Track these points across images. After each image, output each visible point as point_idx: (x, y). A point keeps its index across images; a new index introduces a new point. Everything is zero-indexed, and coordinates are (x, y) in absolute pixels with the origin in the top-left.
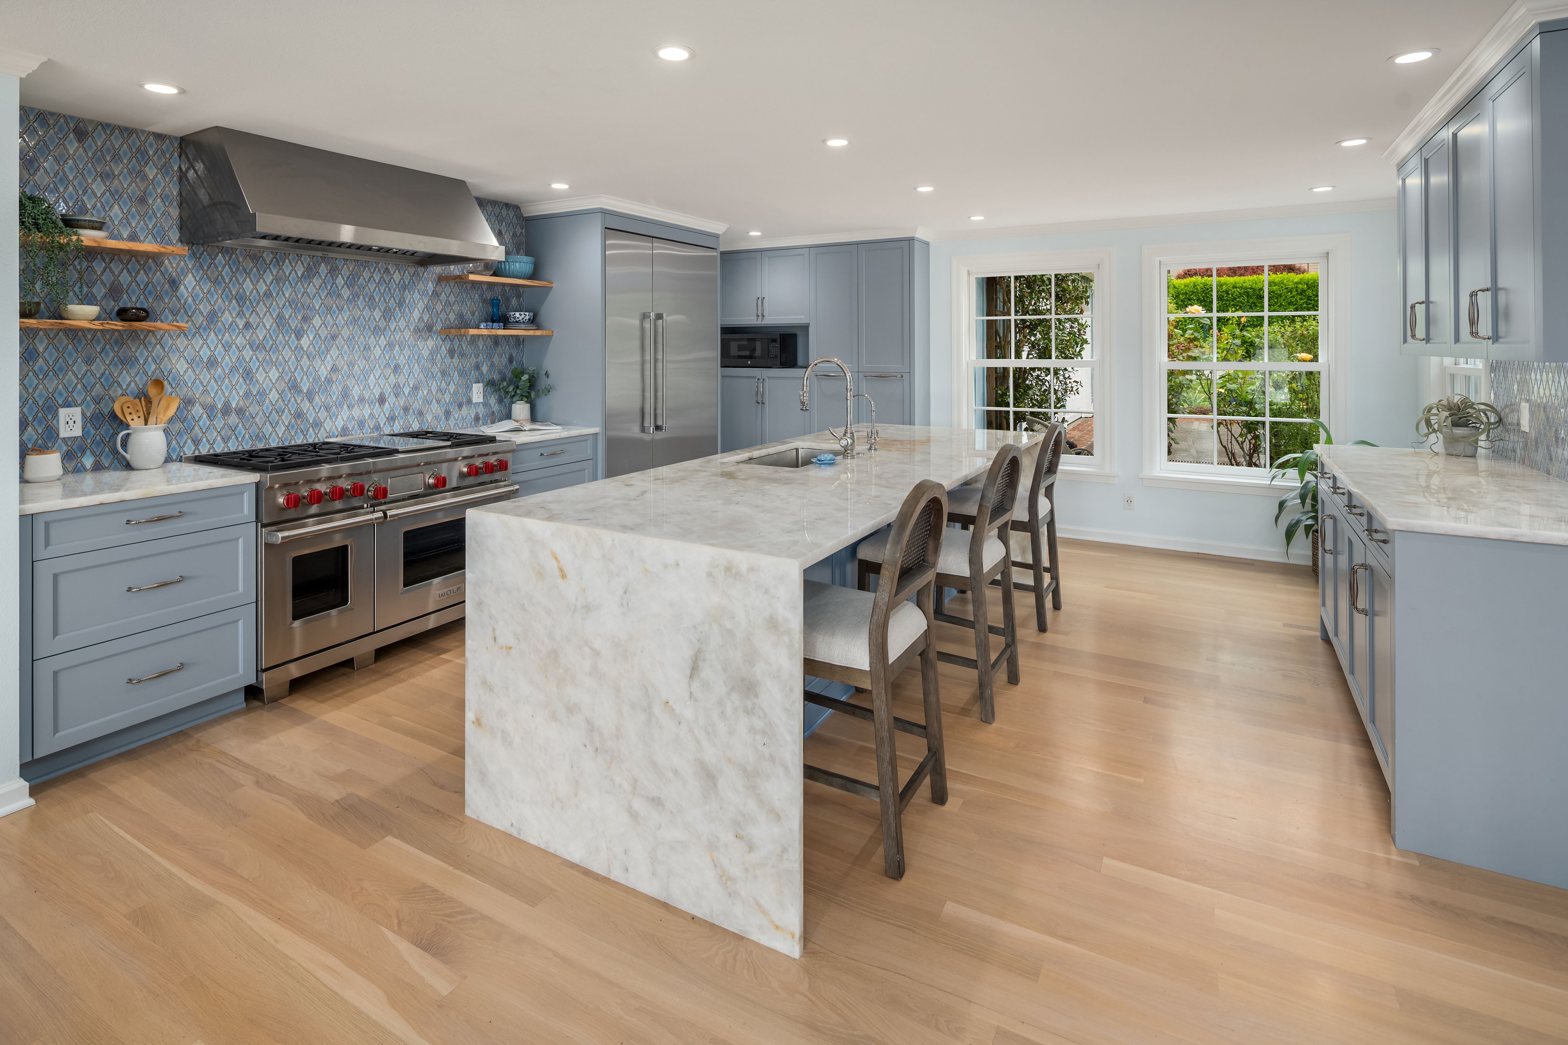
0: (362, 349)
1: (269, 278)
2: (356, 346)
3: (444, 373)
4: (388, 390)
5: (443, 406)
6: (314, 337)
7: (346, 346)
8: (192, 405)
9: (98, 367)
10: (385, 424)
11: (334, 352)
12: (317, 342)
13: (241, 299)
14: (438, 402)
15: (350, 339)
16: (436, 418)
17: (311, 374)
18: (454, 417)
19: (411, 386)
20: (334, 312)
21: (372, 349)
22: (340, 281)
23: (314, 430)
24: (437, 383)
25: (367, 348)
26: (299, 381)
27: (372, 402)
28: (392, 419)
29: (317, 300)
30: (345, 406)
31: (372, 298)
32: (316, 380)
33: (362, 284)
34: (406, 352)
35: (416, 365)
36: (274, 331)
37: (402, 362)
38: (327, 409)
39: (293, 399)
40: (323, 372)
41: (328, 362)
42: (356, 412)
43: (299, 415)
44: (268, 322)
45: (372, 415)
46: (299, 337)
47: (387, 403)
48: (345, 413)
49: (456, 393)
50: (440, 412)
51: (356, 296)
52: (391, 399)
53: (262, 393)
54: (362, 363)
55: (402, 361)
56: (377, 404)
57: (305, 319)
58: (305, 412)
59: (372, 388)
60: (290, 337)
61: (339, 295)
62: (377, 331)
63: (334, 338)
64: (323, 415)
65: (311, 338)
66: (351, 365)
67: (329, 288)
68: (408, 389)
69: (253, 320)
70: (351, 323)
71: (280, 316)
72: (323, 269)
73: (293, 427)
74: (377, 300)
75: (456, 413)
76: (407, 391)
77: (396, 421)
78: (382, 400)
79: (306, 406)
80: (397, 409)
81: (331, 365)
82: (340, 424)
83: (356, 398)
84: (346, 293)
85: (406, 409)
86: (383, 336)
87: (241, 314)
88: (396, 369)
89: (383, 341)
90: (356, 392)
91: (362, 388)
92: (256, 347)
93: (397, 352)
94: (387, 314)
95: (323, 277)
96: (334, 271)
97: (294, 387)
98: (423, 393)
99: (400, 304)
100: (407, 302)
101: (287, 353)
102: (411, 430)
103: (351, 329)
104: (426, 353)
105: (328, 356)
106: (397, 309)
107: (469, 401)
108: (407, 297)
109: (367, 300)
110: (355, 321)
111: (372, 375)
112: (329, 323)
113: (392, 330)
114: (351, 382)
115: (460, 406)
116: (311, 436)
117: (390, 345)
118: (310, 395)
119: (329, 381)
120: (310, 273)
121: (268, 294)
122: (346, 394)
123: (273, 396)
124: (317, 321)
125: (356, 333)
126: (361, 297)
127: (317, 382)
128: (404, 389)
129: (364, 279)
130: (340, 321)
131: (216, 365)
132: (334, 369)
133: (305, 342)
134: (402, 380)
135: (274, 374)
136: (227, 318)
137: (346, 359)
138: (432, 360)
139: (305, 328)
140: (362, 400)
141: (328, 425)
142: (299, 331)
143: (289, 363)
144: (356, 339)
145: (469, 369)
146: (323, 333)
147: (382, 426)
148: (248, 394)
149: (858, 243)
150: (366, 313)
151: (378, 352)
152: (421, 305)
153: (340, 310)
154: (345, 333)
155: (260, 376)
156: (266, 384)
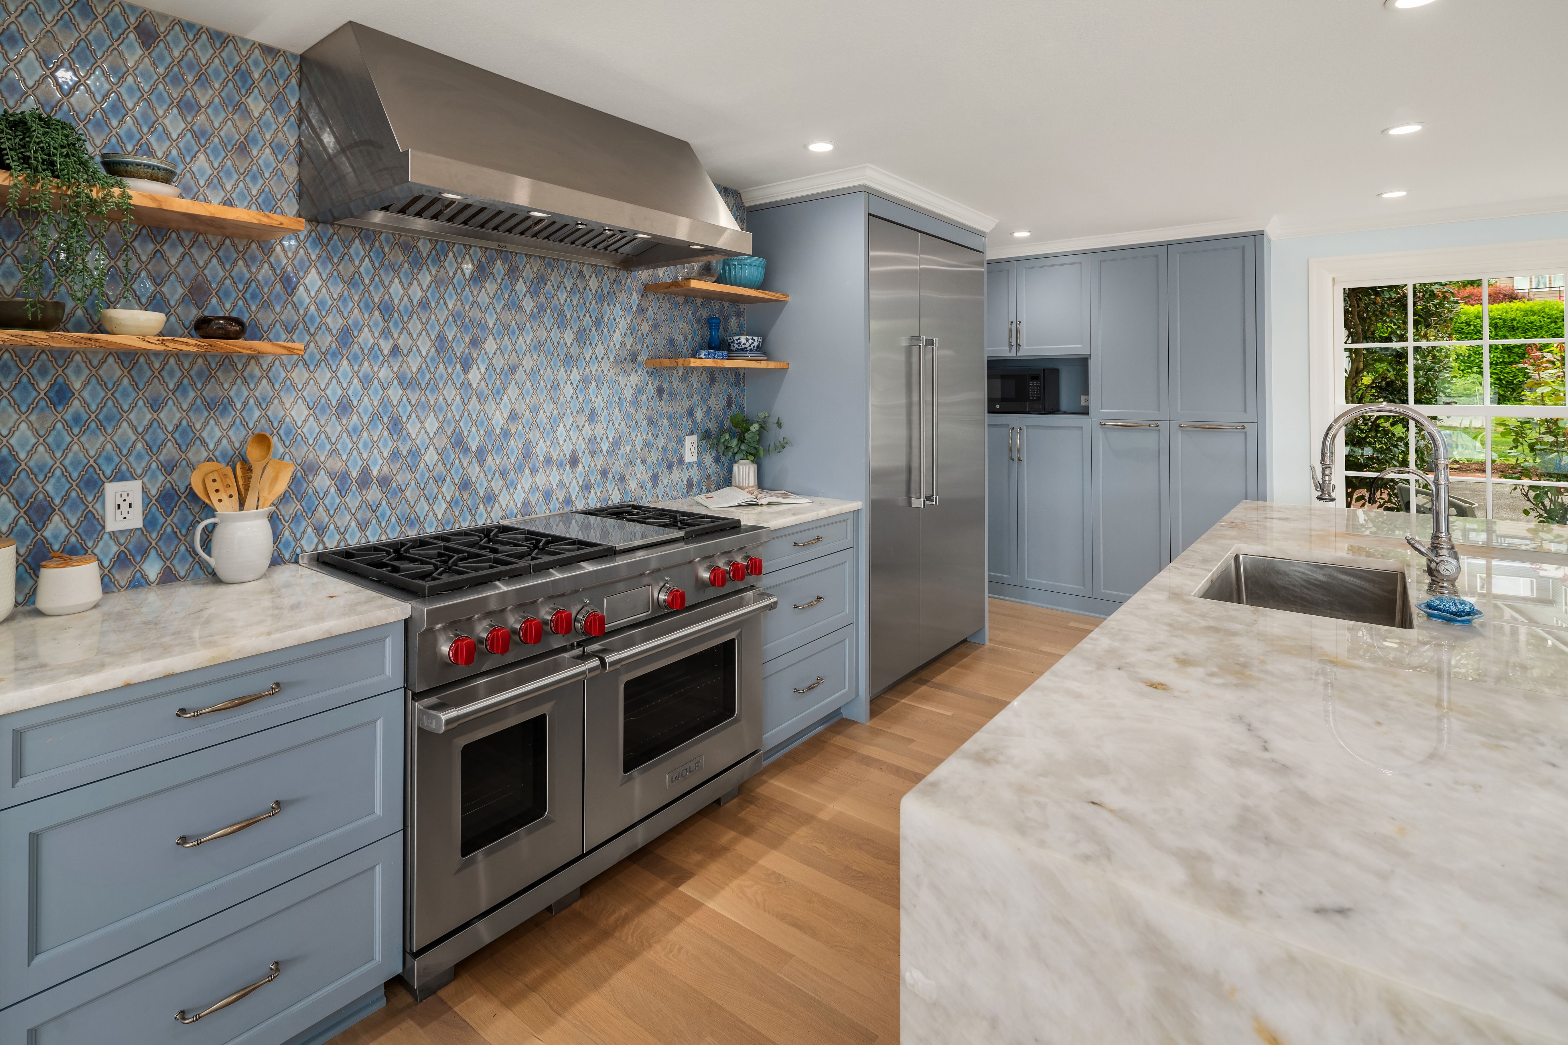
0: (549, 387)
1: (426, 278)
2: (542, 383)
3: (650, 420)
4: (582, 446)
5: (649, 468)
6: (487, 369)
7: (528, 383)
8: (314, 472)
9: (170, 416)
10: (577, 495)
11: (512, 391)
12: (490, 376)
13: (386, 309)
14: (644, 461)
15: (533, 373)
16: (641, 485)
17: (482, 423)
18: (663, 484)
19: (611, 440)
20: (513, 333)
21: (562, 386)
22: (521, 287)
23: (485, 507)
24: (642, 436)
25: (555, 386)
26: (466, 434)
27: (561, 464)
28: (586, 487)
29: (491, 314)
30: (527, 471)
31: (562, 313)
32: (489, 433)
33: (549, 293)
34: (605, 391)
35: (617, 410)
36: (433, 359)
37: (599, 405)
38: (504, 474)
39: (457, 461)
40: (499, 420)
41: (505, 405)
42: (541, 479)
43: (465, 485)
44: (425, 346)
45: (561, 483)
46: (466, 368)
47: (580, 465)
48: (526, 481)
49: (665, 449)
50: (646, 477)
51: (541, 309)
52: (585, 459)
53: (416, 454)
54: (548, 407)
55: (599, 403)
56: (568, 467)
57: (475, 343)
58: (474, 480)
59: (561, 443)
60: (454, 368)
61: (520, 308)
62: (569, 361)
63: (513, 370)
64: (497, 484)
65: (483, 371)
66: (534, 410)
67: (506, 296)
68: (607, 444)
69: (404, 342)
70: (535, 348)
71: (441, 338)
72: (499, 267)
73: (457, 503)
74: (568, 317)
75: (666, 477)
76: (605, 447)
77: (592, 491)
78: (574, 461)
79: (474, 471)
80: (592, 473)
81: (508, 411)
82: (519, 497)
83: (541, 459)
84: (528, 304)
85: (604, 473)
86: (575, 369)
87: (386, 333)
88: (592, 416)
89: (575, 376)
90: (541, 449)
91: (548, 444)
92: (407, 383)
93: (593, 391)
94: (581, 337)
95: (499, 281)
96: (513, 273)
97: (459, 443)
98: (625, 449)
99: (598, 323)
100: (606, 320)
101: (450, 393)
102: (610, 503)
103: (535, 357)
104: (628, 393)
105: (505, 397)
106: (594, 329)
107: (681, 461)
108: (606, 313)
109: (555, 315)
110: (539, 346)
111: (561, 425)
112: (506, 347)
113: (587, 359)
114: (534, 435)
115: (670, 467)
116: (481, 515)
117: (585, 381)
118: (480, 456)
119: (506, 434)
120: (482, 273)
121: (424, 304)
122: (527, 453)
123: (431, 457)
124: (490, 345)
125: (542, 363)
126: (549, 311)
127: (490, 436)
128: (602, 445)
129: (553, 285)
130: (521, 347)
131: (350, 410)
132: (513, 416)
133: (474, 376)
134: (599, 431)
135: (432, 425)
136: (366, 337)
137: (528, 401)
138: (635, 403)
139: (475, 356)
140: (548, 461)
141: (504, 499)
142: (466, 360)
143: (453, 408)
144: (542, 372)
145: (680, 415)
146: (499, 363)
147: (574, 498)
148: (395, 455)
149: (1167, 244)
150: (555, 334)
151: (569, 391)
152: (623, 325)
153: (521, 329)
154: (528, 363)
155: (413, 428)
156: (421, 439)
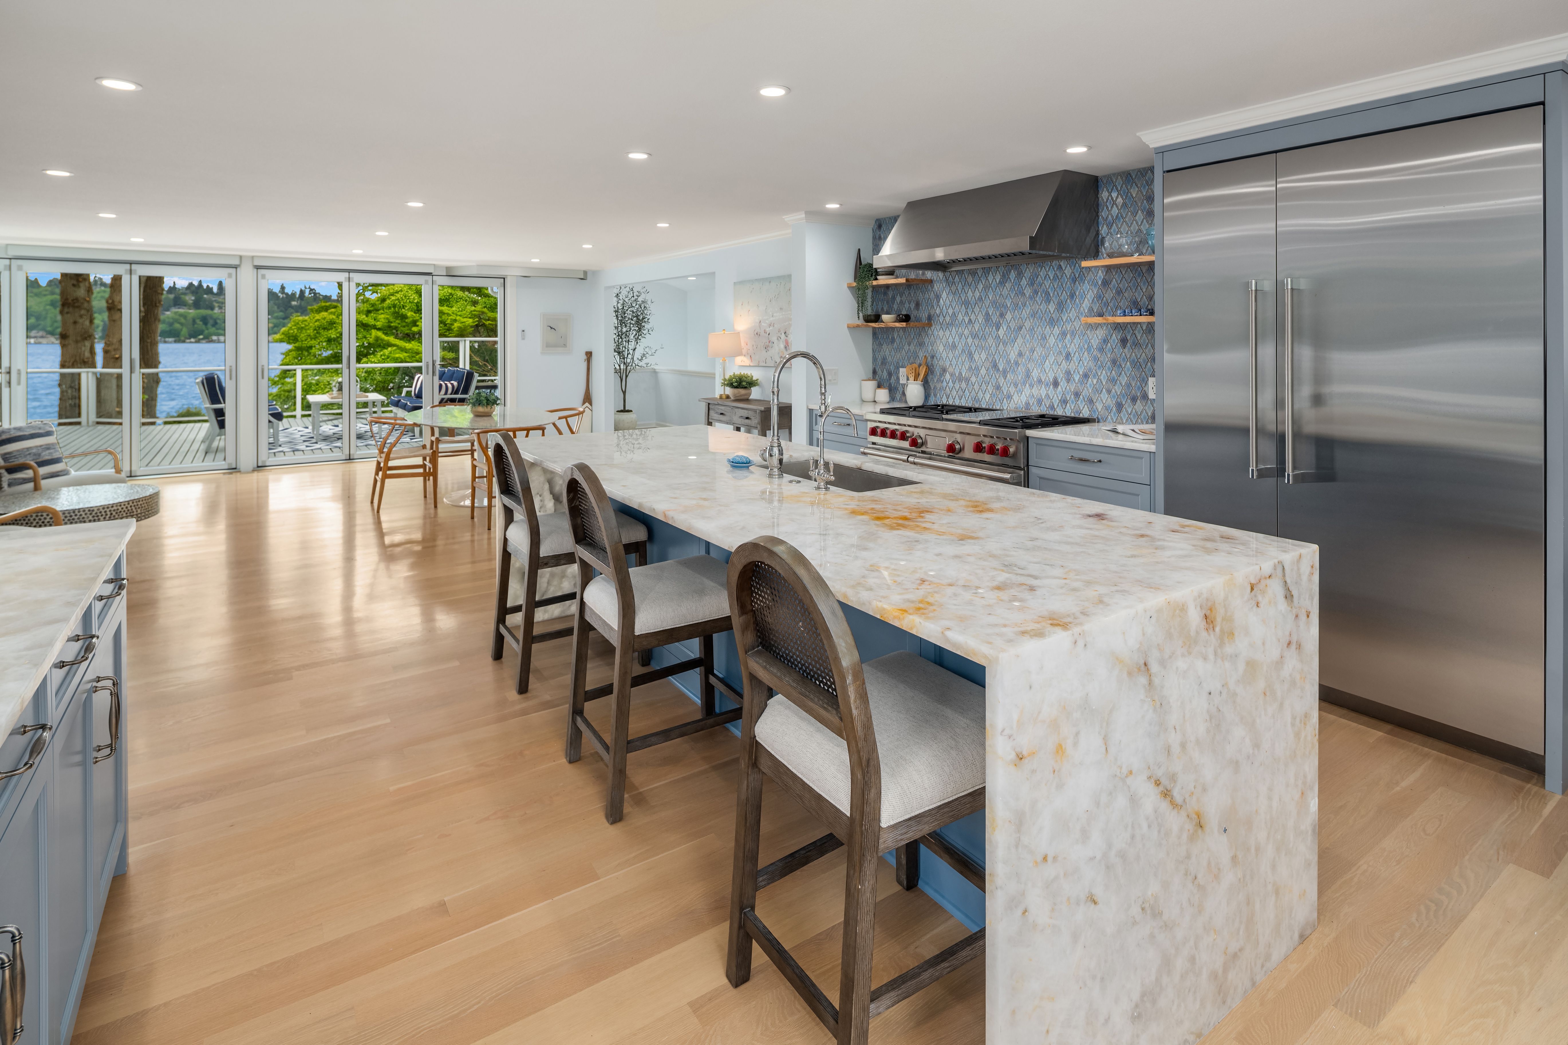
0: (1040, 338)
2: (1036, 335)
3: (1114, 363)
4: (1060, 375)
6: (1007, 329)
7: (1028, 335)
9: (912, 347)
10: (1058, 405)
11: (1020, 340)
12: (1009, 332)
15: (1032, 329)
16: (1107, 408)
17: (1005, 357)
18: (1127, 411)
19: (1081, 373)
20: (1020, 308)
21: (1048, 338)
22: (1024, 282)
25: (1044, 338)
26: (997, 362)
27: (1047, 385)
28: (1065, 401)
30: (1028, 387)
31: (1047, 293)
32: (1009, 362)
34: (1077, 341)
35: (1086, 353)
36: (983, 324)
37: (1073, 349)
40: (1013, 356)
41: (1016, 348)
42: (1036, 392)
43: (998, 387)
45: (1047, 395)
46: (996, 327)
47: (1059, 387)
48: (1027, 392)
49: (1127, 384)
52: (1063, 384)
54: (1039, 350)
55: (1072, 349)
56: (1051, 387)
57: (1002, 314)
59: (1047, 372)
60: (992, 329)
61: (1023, 294)
62: (1052, 322)
63: (1020, 328)
64: (1012, 390)
65: (1005, 330)
66: (1033, 351)
67: (1016, 289)
68: (1079, 376)
69: (972, 317)
70: (1032, 316)
71: (987, 314)
72: (1013, 275)
74: (1051, 295)
75: (1129, 406)
76: (1076, 377)
77: (1069, 404)
78: (1056, 384)
79: (1001, 381)
80: (1068, 393)
81: (1017, 351)
82: (1024, 401)
83: (1035, 379)
84: (1028, 292)
85: (1076, 395)
86: (1056, 326)
88: (1068, 356)
89: (1056, 331)
90: (1035, 374)
91: (1039, 371)
93: (1069, 341)
95: (1013, 281)
96: (1019, 275)
98: (1092, 381)
100: (1077, 293)
101: (990, 341)
103: (1032, 321)
104: (1095, 342)
105: (1016, 343)
106: (1068, 300)
107: (1145, 397)
108: (1077, 289)
110: (1034, 315)
111: (1047, 361)
112: (1016, 316)
114: (1030, 366)
115: (1134, 400)
117: (1064, 334)
119: (1017, 363)
120: (1005, 279)
122: (1028, 375)
124: (1009, 316)
125: (1036, 324)
127: (1008, 364)
128: (1074, 376)
130: (1024, 315)
132: (1020, 354)
133: (1001, 332)
134: (1072, 367)
135: (984, 356)
137: (1028, 346)
138: (1102, 349)
140: (1040, 381)
142: (998, 324)
143: (992, 348)
144: (1036, 329)
145: (1144, 360)
146: (1013, 325)
147: (1056, 407)
151: (1052, 340)
152: (1090, 295)
153: (1024, 305)
154: (1027, 324)
155: (976, 357)
156: (979, 363)
